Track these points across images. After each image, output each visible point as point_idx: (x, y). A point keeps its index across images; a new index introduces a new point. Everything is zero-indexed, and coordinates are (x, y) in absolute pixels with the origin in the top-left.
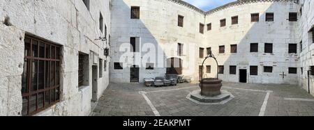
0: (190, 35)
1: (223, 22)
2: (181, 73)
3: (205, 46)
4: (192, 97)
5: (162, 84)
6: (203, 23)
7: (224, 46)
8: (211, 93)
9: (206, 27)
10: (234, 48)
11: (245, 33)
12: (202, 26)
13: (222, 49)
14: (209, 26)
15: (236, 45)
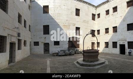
0: (84, 21)
1: (107, 12)
2: (79, 47)
3: (96, 29)
4: (78, 62)
5: (64, 54)
6: (94, 13)
7: (108, 28)
8: (90, 60)
9: (96, 16)
10: (115, 29)
11: (123, 17)
12: (94, 15)
13: (107, 30)
14: (99, 15)
15: (116, 27)
